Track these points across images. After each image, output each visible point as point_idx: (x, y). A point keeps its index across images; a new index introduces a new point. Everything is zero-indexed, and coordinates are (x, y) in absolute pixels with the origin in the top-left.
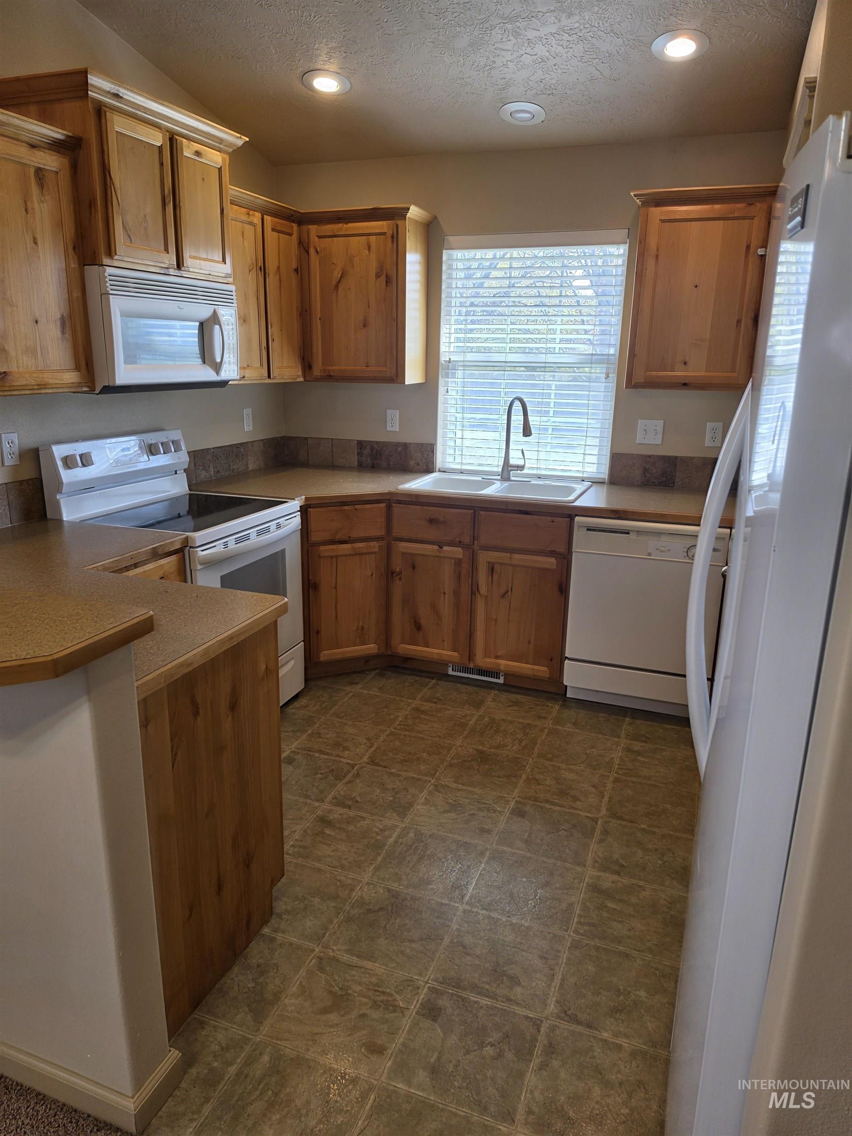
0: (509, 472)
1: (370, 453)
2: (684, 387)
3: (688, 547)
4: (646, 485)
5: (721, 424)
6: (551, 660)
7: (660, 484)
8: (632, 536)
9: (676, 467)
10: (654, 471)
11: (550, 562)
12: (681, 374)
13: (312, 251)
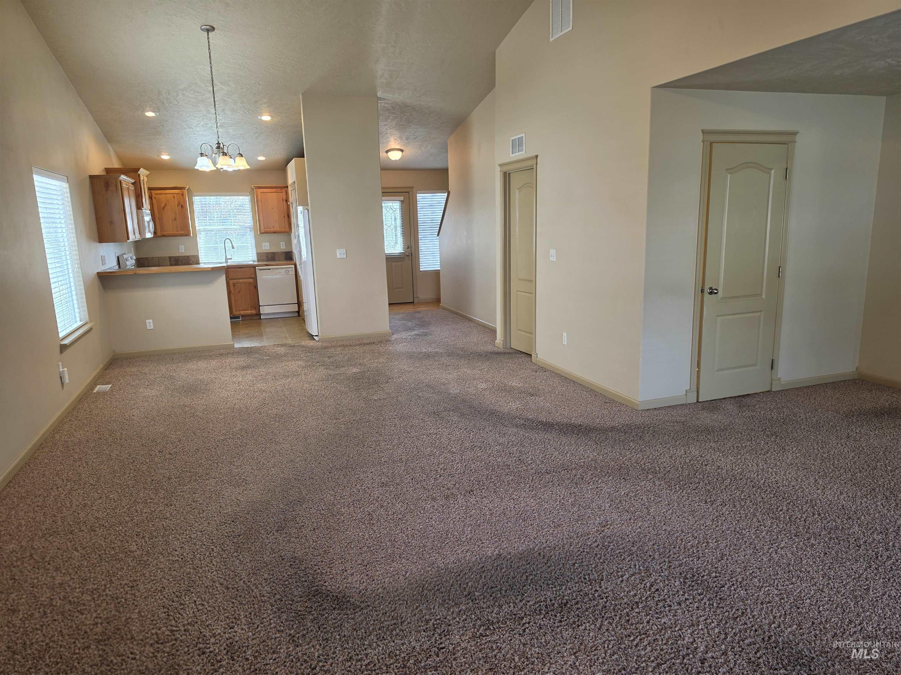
0: (228, 259)
1: (174, 260)
2: (274, 233)
3: (285, 270)
4: (266, 259)
5: (284, 242)
6: (256, 307)
7: (272, 260)
8: (271, 270)
9: (275, 255)
10: (269, 256)
11: (251, 280)
12: (273, 230)
13: (153, 198)
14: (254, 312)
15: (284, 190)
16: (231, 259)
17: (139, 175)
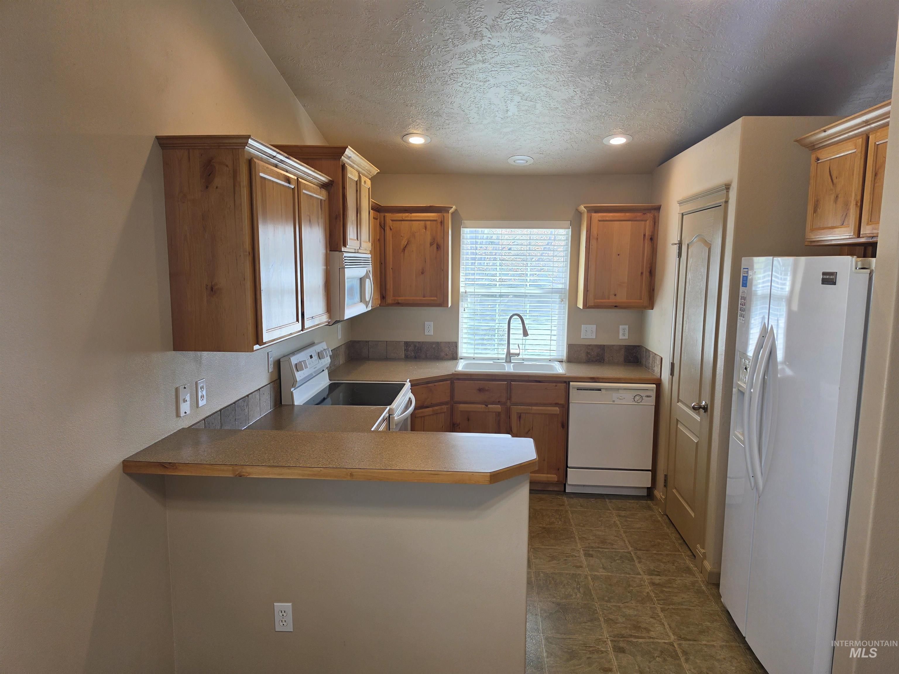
0: (510, 357)
1: (413, 349)
2: (616, 308)
3: (634, 396)
4: (589, 362)
5: (628, 326)
6: (558, 470)
7: (596, 361)
8: (603, 391)
9: (604, 351)
10: (593, 354)
11: (556, 410)
12: (613, 300)
13: (387, 229)
14: (553, 477)
15: (649, 216)
16: (519, 354)
17: (343, 167)
